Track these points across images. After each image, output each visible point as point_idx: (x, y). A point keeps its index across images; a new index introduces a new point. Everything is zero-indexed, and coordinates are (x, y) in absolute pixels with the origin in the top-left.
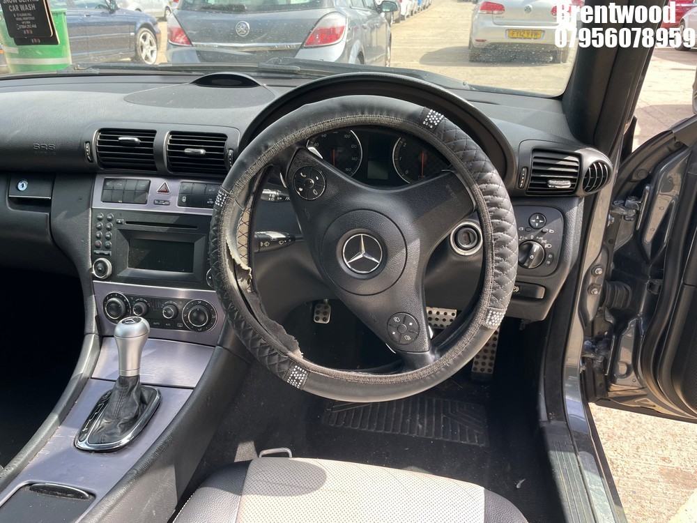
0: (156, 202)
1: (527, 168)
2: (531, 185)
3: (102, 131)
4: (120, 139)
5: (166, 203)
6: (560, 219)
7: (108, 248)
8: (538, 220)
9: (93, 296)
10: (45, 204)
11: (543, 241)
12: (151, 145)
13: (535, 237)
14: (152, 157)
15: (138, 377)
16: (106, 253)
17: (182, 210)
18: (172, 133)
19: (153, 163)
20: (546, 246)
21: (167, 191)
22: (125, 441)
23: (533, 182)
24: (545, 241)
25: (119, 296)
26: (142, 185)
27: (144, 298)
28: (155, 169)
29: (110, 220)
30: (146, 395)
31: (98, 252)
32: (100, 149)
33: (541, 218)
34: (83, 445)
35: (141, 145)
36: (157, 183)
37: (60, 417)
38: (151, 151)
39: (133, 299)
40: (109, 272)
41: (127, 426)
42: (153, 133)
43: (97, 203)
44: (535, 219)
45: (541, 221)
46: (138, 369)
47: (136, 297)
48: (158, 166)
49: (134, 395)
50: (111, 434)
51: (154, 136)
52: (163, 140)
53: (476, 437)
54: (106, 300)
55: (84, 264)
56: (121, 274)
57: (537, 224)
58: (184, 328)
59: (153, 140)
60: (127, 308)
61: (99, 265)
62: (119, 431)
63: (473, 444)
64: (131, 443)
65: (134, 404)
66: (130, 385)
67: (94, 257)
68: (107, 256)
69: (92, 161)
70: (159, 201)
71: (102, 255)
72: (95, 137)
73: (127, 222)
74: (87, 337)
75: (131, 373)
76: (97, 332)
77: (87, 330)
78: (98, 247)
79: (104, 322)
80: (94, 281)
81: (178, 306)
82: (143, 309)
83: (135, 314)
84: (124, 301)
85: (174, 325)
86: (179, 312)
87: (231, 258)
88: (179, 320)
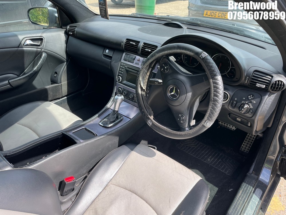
0: (136, 63)
1: (249, 77)
2: (250, 83)
3: (127, 39)
4: (131, 43)
5: (138, 64)
6: (259, 99)
7: (122, 74)
8: (251, 97)
9: (116, 86)
10: (110, 58)
11: (250, 105)
12: (137, 46)
13: (248, 103)
14: (137, 50)
15: (118, 111)
16: (121, 75)
18: (144, 43)
19: (137, 51)
20: (251, 107)
21: (139, 61)
22: (110, 126)
23: (251, 82)
24: (251, 105)
25: (121, 88)
26: (134, 57)
27: (127, 90)
28: (137, 53)
29: (124, 66)
30: (119, 117)
31: (119, 74)
32: (125, 45)
33: (252, 96)
34: (100, 124)
35: (135, 45)
36: (138, 57)
37: (98, 115)
38: (137, 48)
39: (124, 90)
40: (120, 81)
41: (111, 123)
43: (122, 61)
44: (250, 96)
45: (252, 98)
46: (118, 109)
47: (125, 90)
48: (138, 52)
49: (115, 116)
50: (107, 123)
51: (139, 43)
52: (141, 45)
53: (228, 171)
54: (118, 88)
55: (116, 77)
56: (123, 82)
57: (250, 98)
58: (134, 102)
59: (138, 44)
60: (122, 92)
61: (119, 78)
62: (109, 123)
63: (225, 173)
64: (110, 127)
65: (114, 118)
66: (115, 112)
67: (118, 75)
68: (121, 76)
69: (123, 48)
71: (120, 75)
72: (125, 41)
73: (127, 68)
74: (112, 97)
75: (116, 110)
76: (114, 96)
77: (112, 95)
78: (119, 73)
79: (116, 94)
80: (117, 82)
81: (134, 95)
82: (126, 93)
83: (124, 94)
84: (122, 90)
85: (132, 100)
86: (134, 97)
87: (140, 85)
88: (134, 99)
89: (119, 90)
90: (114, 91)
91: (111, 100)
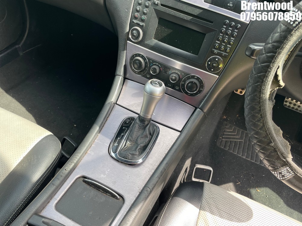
7: (143, 21)
9: (125, 51)
16: (141, 24)
17: (207, 6)
25: (142, 57)
27: (159, 63)
31: (135, 21)
40: (140, 39)
47: (154, 61)
50: (133, 155)
54: (133, 57)
55: (123, 28)
56: (146, 42)
58: (179, 90)
60: (146, 66)
61: (134, 32)
62: (138, 154)
67: (132, 25)
68: (141, 27)
71: (138, 25)
73: (162, 5)
74: (117, 77)
76: (123, 75)
78: (136, 18)
79: (128, 69)
80: (128, 41)
81: (181, 76)
82: (158, 71)
83: (151, 72)
84: (145, 62)
85: (173, 86)
86: (180, 79)
87: (276, 73)
88: (177, 84)
89: (137, 61)
90: (122, 63)
91: (117, 85)
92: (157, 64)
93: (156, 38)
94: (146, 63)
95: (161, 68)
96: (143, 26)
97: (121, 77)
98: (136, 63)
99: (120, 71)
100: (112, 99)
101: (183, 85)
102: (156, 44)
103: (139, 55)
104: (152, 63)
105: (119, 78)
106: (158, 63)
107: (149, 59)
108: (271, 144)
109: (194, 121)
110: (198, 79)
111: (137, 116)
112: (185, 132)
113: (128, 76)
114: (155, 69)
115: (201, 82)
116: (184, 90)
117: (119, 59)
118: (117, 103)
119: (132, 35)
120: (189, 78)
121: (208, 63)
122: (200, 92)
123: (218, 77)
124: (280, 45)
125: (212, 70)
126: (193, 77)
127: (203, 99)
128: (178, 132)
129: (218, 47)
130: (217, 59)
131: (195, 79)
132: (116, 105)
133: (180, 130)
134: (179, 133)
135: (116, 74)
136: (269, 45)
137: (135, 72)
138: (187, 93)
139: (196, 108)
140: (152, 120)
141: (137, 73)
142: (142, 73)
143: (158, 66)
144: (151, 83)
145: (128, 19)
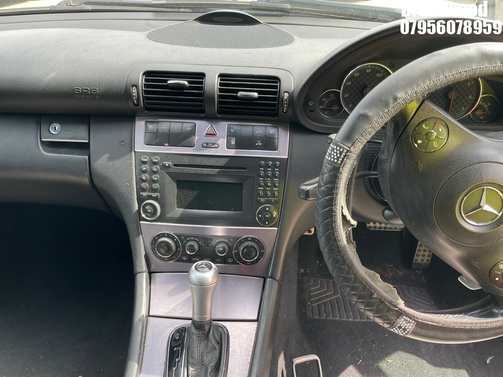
0: (205, 145)
3: (147, 74)
4: (169, 82)
5: (215, 146)
7: (154, 191)
9: (141, 236)
10: (84, 147)
12: (201, 89)
14: (201, 101)
16: (154, 195)
17: (232, 152)
18: (220, 76)
19: (202, 106)
25: (168, 236)
26: (187, 128)
27: (195, 237)
28: (204, 112)
29: (155, 163)
31: (145, 194)
35: (190, 88)
36: (202, 126)
38: (201, 95)
39: (184, 238)
40: (158, 214)
42: (202, 75)
43: (140, 146)
47: (186, 237)
48: (208, 109)
51: (203, 79)
52: (212, 83)
54: (155, 240)
56: (168, 216)
58: (234, 263)
59: (202, 82)
60: (177, 246)
61: (147, 207)
67: (140, 200)
68: (155, 199)
69: (137, 105)
70: (207, 144)
71: (150, 197)
72: (141, 80)
73: (175, 165)
74: (138, 275)
76: (147, 270)
77: (138, 269)
78: (144, 190)
79: (151, 259)
80: (141, 222)
81: (230, 244)
82: (196, 247)
83: (188, 253)
84: (174, 241)
85: (224, 260)
86: (230, 248)
87: (343, 215)
88: (229, 255)
89: (163, 244)
90: (141, 254)
91: (142, 287)
92: (192, 238)
93: (180, 206)
94: (176, 242)
95: (200, 243)
96: (157, 196)
97: (145, 274)
98: (162, 247)
99: (141, 265)
100: (141, 311)
101: (237, 254)
102: (182, 214)
103: (163, 235)
104: (186, 239)
105: (143, 275)
106: (192, 236)
107: (179, 236)
108: (373, 296)
109: (269, 298)
110: (253, 240)
111: (190, 322)
112: (264, 318)
113: (153, 268)
114: (192, 246)
115: (258, 242)
116: (240, 260)
117: (135, 249)
118: (151, 314)
119: (145, 212)
120: (241, 242)
121: (258, 217)
122: (261, 255)
123: (277, 229)
124: (333, 185)
125: (267, 223)
126: (246, 239)
127: (270, 263)
128: (253, 323)
129: (263, 194)
130: (267, 209)
131: (250, 241)
132: (149, 317)
133: (255, 318)
134: (255, 324)
135: (135, 272)
136: (323, 188)
137: (164, 260)
138: (245, 263)
139: (265, 279)
140: (214, 320)
141: (166, 259)
142: (174, 257)
143: (194, 240)
144: (196, 269)
145: (132, 195)
